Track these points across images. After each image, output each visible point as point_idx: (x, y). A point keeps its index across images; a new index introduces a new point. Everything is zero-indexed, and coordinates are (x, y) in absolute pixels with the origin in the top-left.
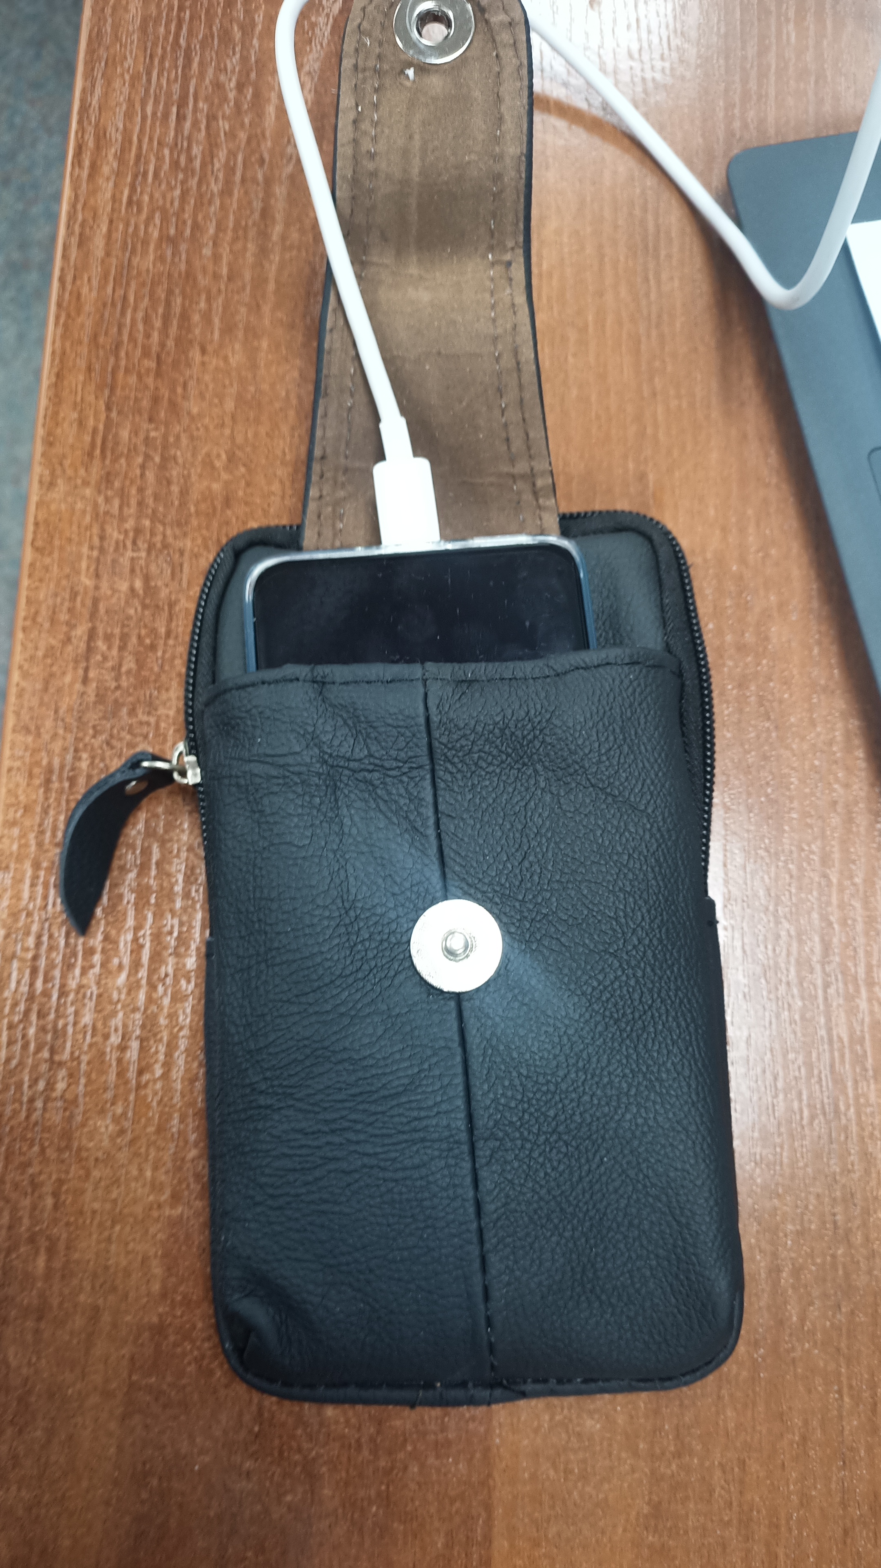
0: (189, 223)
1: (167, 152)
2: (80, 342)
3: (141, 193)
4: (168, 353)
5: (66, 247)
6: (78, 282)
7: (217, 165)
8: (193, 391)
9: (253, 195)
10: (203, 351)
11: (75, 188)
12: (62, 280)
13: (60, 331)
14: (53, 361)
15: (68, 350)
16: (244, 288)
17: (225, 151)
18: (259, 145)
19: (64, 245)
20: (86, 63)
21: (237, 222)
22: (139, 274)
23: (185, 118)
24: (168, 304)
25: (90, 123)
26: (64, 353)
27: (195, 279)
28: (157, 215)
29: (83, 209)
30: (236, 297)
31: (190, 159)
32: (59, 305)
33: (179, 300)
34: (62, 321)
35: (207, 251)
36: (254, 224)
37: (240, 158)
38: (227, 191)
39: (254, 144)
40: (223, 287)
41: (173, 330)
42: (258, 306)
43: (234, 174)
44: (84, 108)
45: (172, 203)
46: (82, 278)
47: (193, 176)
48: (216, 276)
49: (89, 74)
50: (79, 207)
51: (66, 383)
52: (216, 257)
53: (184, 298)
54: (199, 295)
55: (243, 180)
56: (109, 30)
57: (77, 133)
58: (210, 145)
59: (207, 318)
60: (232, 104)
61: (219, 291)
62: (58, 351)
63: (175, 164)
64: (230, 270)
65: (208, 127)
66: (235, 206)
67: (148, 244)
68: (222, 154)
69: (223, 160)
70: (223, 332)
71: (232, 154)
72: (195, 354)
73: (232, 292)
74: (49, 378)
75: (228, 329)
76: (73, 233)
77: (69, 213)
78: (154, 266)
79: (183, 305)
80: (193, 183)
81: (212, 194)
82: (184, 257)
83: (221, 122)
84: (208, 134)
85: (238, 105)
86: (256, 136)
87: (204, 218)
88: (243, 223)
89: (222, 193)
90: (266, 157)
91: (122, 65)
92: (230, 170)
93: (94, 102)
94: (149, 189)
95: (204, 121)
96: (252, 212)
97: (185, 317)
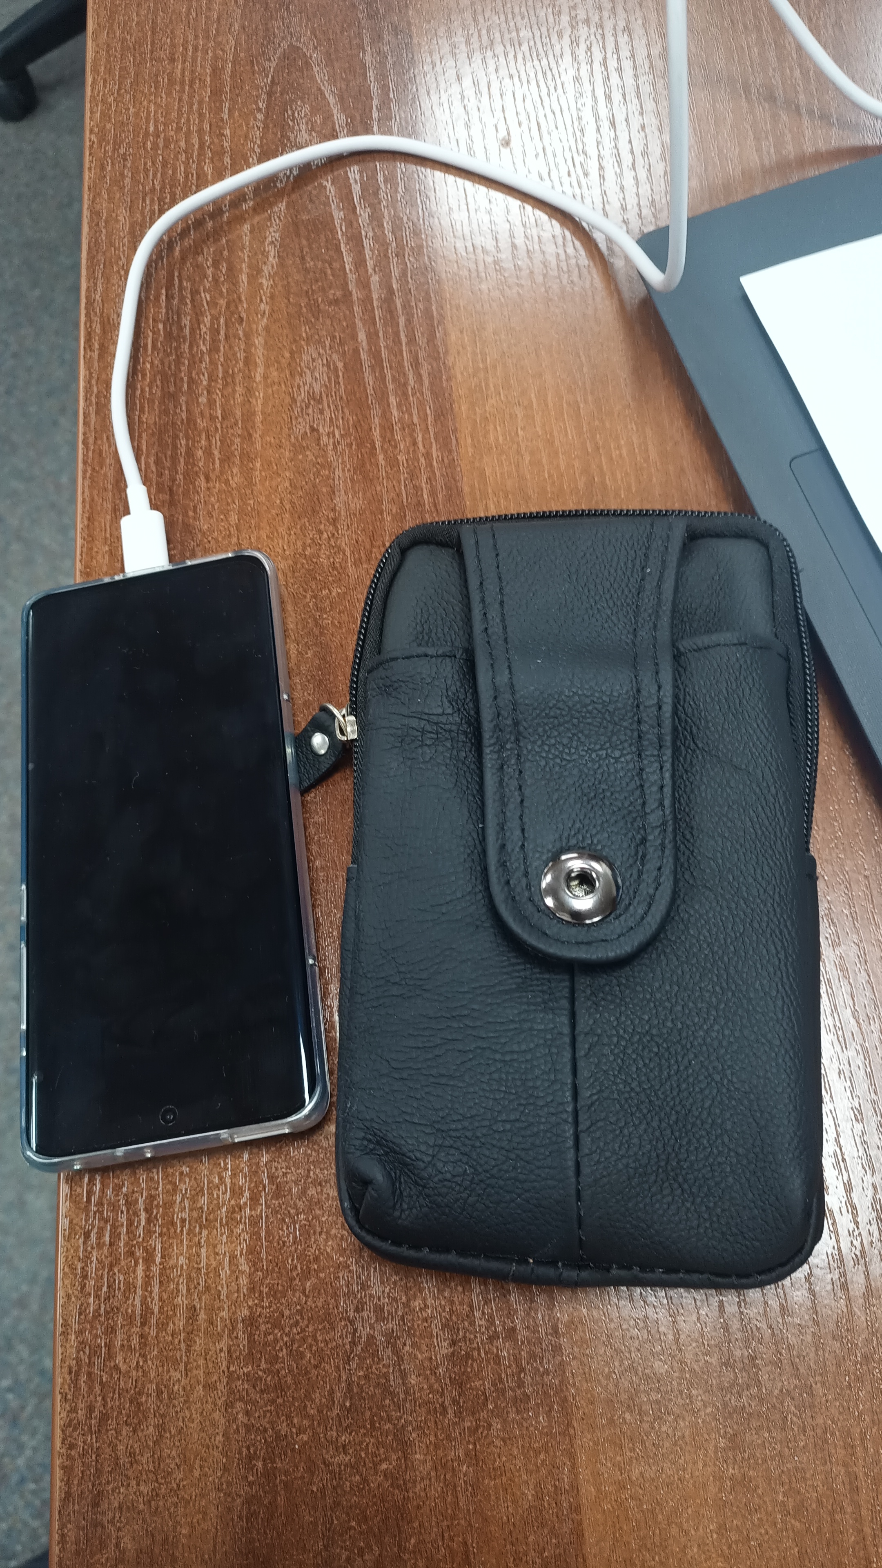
0: (185, 379)
1: (161, 326)
2: (106, 490)
3: (144, 363)
4: (179, 485)
5: (86, 416)
6: (99, 442)
7: (204, 330)
8: (201, 513)
9: (236, 349)
10: (208, 479)
11: (89, 368)
12: (85, 442)
13: (87, 483)
14: (84, 507)
15: (96, 498)
16: (236, 424)
17: (209, 317)
18: (237, 308)
19: (84, 413)
20: (88, 268)
21: (226, 372)
22: (148, 427)
23: (173, 298)
24: (175, 447)
25: (96, 313)
26: (93, 500)
27: (195, 424)
28: (159, 377)
29: (97, 384)
30: (231, 431)
31: (181, 328)
32: (85, 462)
33: (183, 442)
34: (88, 475)
35: (203, 400)
36: (240, 370)
37: (222, 321)
38: (214, 349)
39: (232, 308)
40: (219, 426)
41: (181, 467)
42: (250, 435)
43: (219, 334)
44: (90, 303)
45: (170, 368)
46: (102, 439)
47: (184, 341)
48: (212, 418)
49: (91, 276)
50: (94, 382)
51: (96, 524)
52: (211, 403)
53: (187, 440)
54: (200, 436)
55: (227, 337)
56: (104, 238)
57: (85, 324)
58: (196, 314)
59: (208, 453)
60: (210, 279)
61: (217, 428)
62: (87, 499)
63: (169, 335)
64: (223, 410)
65: (192, 301)
66: (222, 359)
67: (154, 402)
68: (207, 320)
69: (208, 325)
70: (222, 461)
71: (215, 318)
72: (201, 482)
73: (227, 427)
74: (83, 522)
75: (227, 459)
76: (91, 404)
77: (85, 388)
78: (160, 419)
79: (187, 445)
80: (186, 347)
81: (202, 353)
82: (184, 408)
83: (203, 295)
84: (194, 306)
85: (216, 280)
86: (234, 300)
87: (197, 374)
88: (231, 372)
89: (210, 351)
90: (244, 315)
91: (117, 264)
92: (215, 331)
93: (97, 297)
94: (149, 359)
95: (189, 296)
96: (237, 362)
97: (190, 454)
